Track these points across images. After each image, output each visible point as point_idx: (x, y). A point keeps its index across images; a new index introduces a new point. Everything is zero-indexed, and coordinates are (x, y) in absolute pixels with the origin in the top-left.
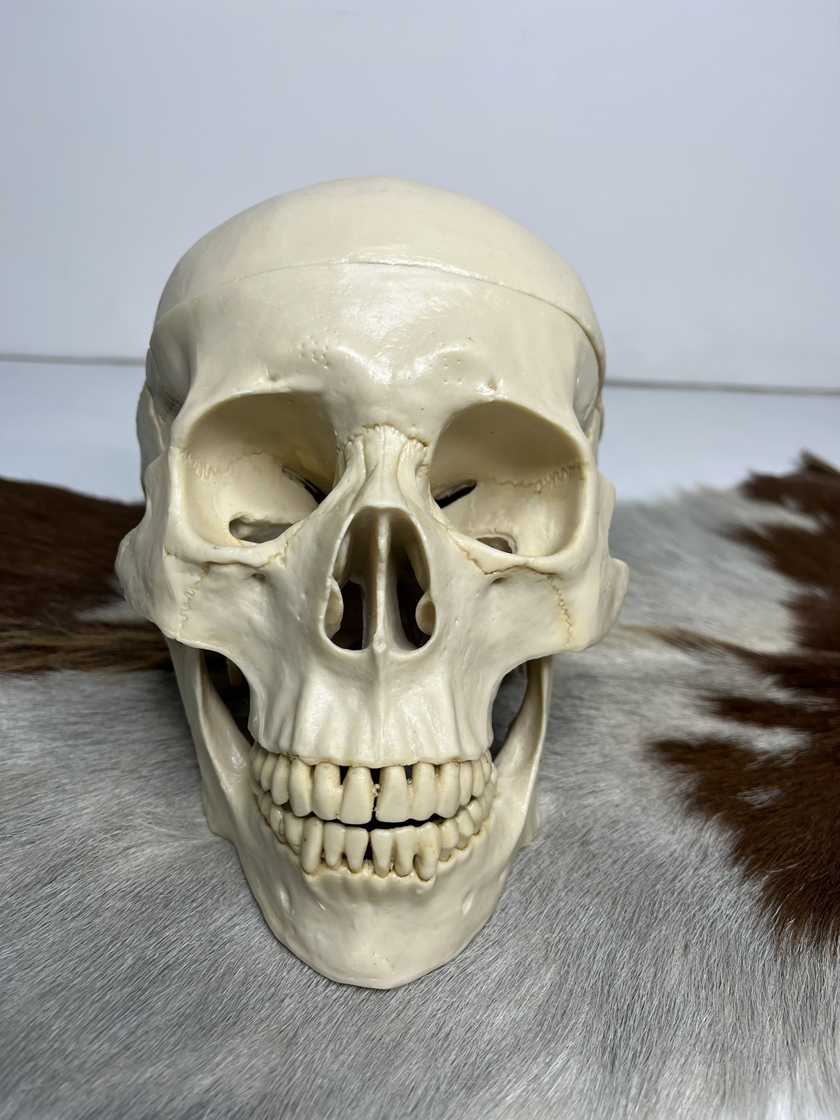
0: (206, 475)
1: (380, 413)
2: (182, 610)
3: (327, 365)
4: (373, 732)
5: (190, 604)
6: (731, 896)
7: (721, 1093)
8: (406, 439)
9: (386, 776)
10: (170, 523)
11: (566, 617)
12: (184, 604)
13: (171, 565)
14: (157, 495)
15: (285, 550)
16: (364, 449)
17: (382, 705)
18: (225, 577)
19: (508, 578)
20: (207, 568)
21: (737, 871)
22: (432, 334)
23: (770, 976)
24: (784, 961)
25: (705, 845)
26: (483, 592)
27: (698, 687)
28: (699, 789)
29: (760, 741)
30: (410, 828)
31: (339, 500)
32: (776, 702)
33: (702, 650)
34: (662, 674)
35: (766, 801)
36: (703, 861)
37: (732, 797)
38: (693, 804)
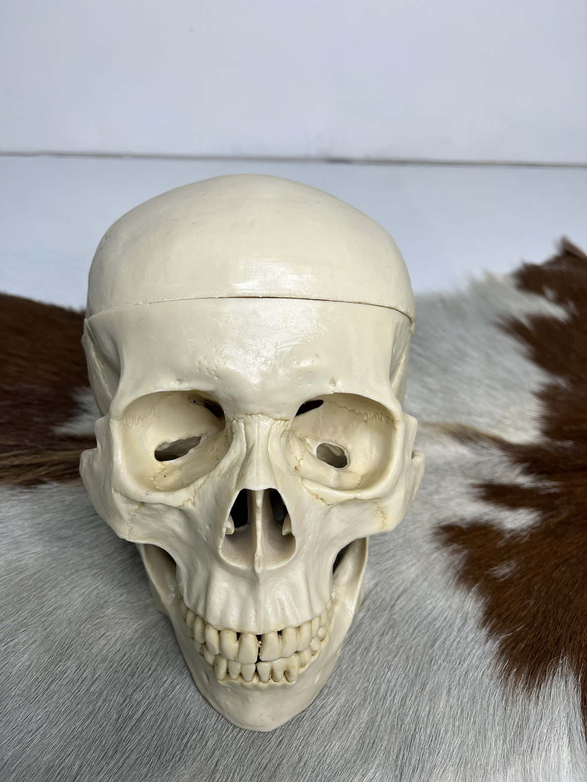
0: (136, 423)
1: (253, 407)
2: (128, 523)
3: (217, 376)
5: (133, 521)
6: (479, 652)
8: (274, 421)
9: (265, 638)
10: (115, 470)
11: (382, 514)
12: (129, 520)
15: (194, 497)
16: (245, 428)
18: (156, 509)
19: (344, 503)
20: (143, 504)
21: (484, 632)
22: (291, 352)
23: (498, 710)
24: (507, 701)
25: (466, 611)
26: (327, 513)
27: (471, 478)
28: (465, 565)
29: (508, 522)
30: (281, 660)
31: (229, 468)
32: (522, 487)
33: (476, 443)
34: (447, 467)
35: (507, 574)
36: (464, 625)
37: (486, 572)
38: (461, 577)
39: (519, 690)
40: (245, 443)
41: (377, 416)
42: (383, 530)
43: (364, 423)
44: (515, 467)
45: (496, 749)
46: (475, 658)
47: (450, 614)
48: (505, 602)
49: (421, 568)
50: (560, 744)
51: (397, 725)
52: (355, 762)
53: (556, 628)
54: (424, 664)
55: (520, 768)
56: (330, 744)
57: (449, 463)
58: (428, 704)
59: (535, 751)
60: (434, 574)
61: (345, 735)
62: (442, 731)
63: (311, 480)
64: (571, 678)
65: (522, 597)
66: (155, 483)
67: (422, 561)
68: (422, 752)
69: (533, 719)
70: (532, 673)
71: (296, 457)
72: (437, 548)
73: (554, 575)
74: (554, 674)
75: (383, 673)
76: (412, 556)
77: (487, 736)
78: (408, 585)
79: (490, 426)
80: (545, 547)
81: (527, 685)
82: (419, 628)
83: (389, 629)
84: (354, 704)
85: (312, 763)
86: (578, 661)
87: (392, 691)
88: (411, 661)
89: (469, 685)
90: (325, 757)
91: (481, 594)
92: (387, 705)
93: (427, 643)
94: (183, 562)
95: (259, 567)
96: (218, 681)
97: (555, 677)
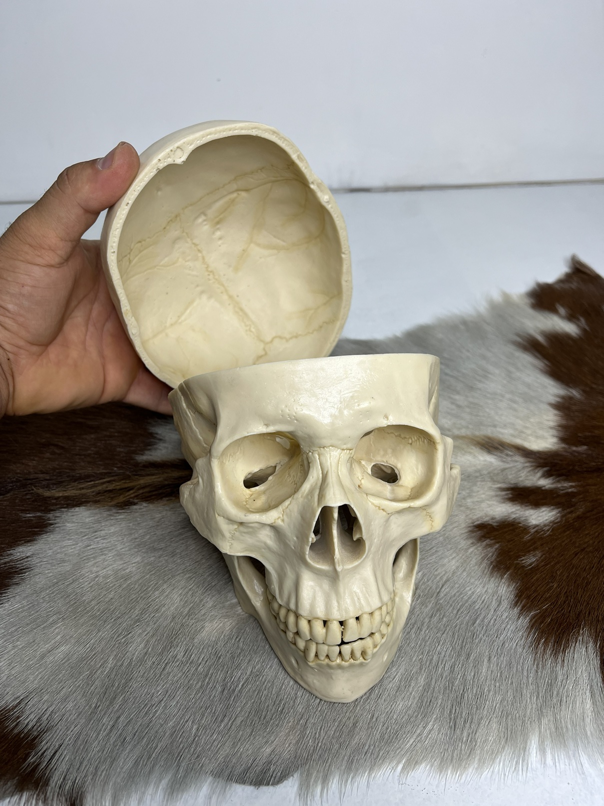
0: (229, 459)
1: (325, 442)
2: (229, 540)
3: (296, 420)
4: (338, 602)
5: (233, 537)
6: (513, 627)
7: (506, 736)
8: (341, 451)
9: (346, 623)
10: (217, 499)
11: (430, 518)
12: (230, 538)
13: (221, 521)
14: (205, 478)
15: (283, 515)
16: (319, 459)
17: (341, 589)
18: (251, 527)
19: (400, 512)
20: (241, 524)
21: (516, 610)
22: (352, 397)
23: (530, 673)
24: (538, 665)
25: (500, 595)
26: (387, 520)
27: (499, 482)
28: (498, 557)
29: (533, 519)
30: (360, 641)
31: (309, 491)
32: (544, 488)
33: (502, 452)
35: (533, 563)
36: (499, 605)
37: (516, 562)
38: (494, 567)
39: (547, 656)
40: (321, 470)
41: (420, 439)
42: (431, 531)
43: (409, 445)
44: (536, 471)
45: (531, 704)
46: (510, 632)
47: (487, 598)
48: (533, 586)
49: (460, 561)
50: (584, 697)
51: (449, 687)
52: (416, 717)
53: (577, 604)
54: (467, 639)
55: (552, 719)
56: (395, 703)
57: (479, 471)
58: (473, 670)
59: (564, 704)
60: (471, 565)
61: (406, 696)
62: (485, 691)
63: (373, 495)
64: (591, 644)
65: (546, 582)
66: (248, 506)
67: (461, 555)
68: (471, 707)
69: (560, 678)
70: (558, 642)
71: (358, 477)
72: (473, 544)
73: (574, 562)
74: (576, 642)
75: (434, 647)
77: (523, 694)
78: (450, 576)
79: (513, 436)
80: (565, 538)
81: (554, 651)
82: (462, 610)
83: (437, 611)
84: (412, 672)
85: (382, 718)
86: (596, 632)
87: (442, 660)
88: (456, 636)
89: (506, 653)
90: (392, 713)
91: (512, 580)
92: (439, 672)
93: (469, 622)
94: (273, 568)
95: (339, 566)
96: (309, 663)
97: (577, 644)
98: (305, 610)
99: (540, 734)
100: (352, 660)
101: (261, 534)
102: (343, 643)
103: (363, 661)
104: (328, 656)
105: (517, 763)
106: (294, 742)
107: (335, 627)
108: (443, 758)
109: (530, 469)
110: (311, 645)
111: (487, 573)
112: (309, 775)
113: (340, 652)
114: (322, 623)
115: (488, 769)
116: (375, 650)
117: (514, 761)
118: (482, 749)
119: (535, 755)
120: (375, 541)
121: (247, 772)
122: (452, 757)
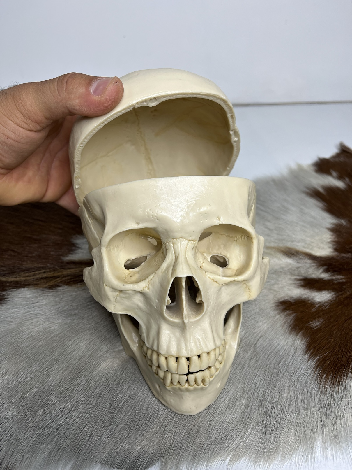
0: (114, 249)
1: (177, 235)
2: (113, 303)
3: (157, 219)
4: (186, 345)
5: (116, 301)
6: (305, 367)
7: (300, 439)
8: (188, 241)
9: (192, 360)
10: (105, 274)
11: (249, 290)
12: (114, 301)
13: (108, 290)
14: (98, 261)
15: (149, 285)
16: (173, 246)
17: (188, 336)
18: (128, 294)
19: (228, 284)
20: (121, 291)
21: (307, 356)
22: (195, 204)
23: (316, 397)
24: (321, 392)
25: (296, 346)
26: (220, 290)
28: (294, 322)
30: (200, 372)
31: (166, 268)
32: (324, 279)
33: (297, 257)
34: (282, 270)
35: (318, 325)
36: (295, 353)
37: (306, 325)
38: (292, 329)
40: (174, 254)
41: (242, 237)
42: (250, 299)
43: (235, 242)
44: (319, 268)
45: (317, 417)
46: (302, 370)
47: (287, 348)
48: (317, 340)
49: (269, 324)
51: (262, 406)
52: (240, 425)
56: (225, 416)
58: (278, 394)
59: (339, 417)
60: (277, 327)
61: (233, 411)
62: (286, 408)
63: (210, 272)
65: (326, 338)
66: (126, 280)
68: (276, 419)
69: (336, 400)
70: (335, 377)
71: (200, 262)
72: (279, 313)
74: (347, 377)
75: (252, 379)
76: (264, 318)
77: (312, 411)
79: (304, 247)
81: (332, 383)
82: (271, 356)
84: (237, 396)
85: (216, 426)
87: (258, 388)
88: (267, 372)
89: (300, 384)
90: (223, 423)
91: (304, 336)
92: (255, 396)
93: (275, 363)
94: (144, 323)
95: (186, 319)
96: (166, 387)
97: (348, 378)
98: (163, 350)
99: (323, 437)
100: (195, 386)
101: (135, 299)
102: (189, 373)
103: (203, 386)
104: (179, 382)
105: (308, 457)
106: (157, 441)
107: (183, 361)
108: (257, 453)
109: (315, 267)
110: (168, 375)
111: (287, 332)
112: (166, 464)
113: (187, 380)
114: (175, 359)
115: (288, 461)
116: (211, 379)
117: (305, 456)
118: (284, 448)
119: (319, 452)
120: (211, 303)
121: (124, 461)
122: (264, 452)
